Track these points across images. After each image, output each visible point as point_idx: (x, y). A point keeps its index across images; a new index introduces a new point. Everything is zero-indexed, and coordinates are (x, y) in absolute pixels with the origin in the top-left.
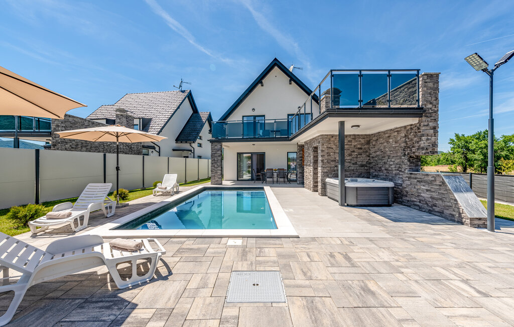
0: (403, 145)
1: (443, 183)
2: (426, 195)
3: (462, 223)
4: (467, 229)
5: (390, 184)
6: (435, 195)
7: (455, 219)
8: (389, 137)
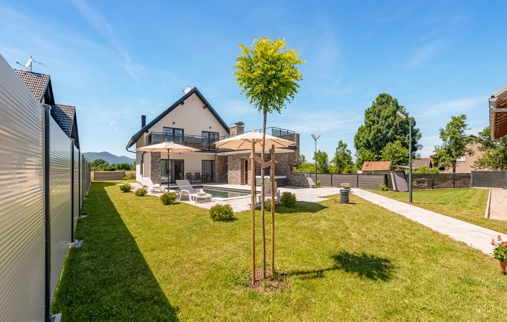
0: (288, 160)
1: (304, 175)
2: (297, 180)
3: (309, 187)
4: (311, 189)
5: (285, 177)
6: (301, 180)
7: (307, 186)
8: (280, 156)
